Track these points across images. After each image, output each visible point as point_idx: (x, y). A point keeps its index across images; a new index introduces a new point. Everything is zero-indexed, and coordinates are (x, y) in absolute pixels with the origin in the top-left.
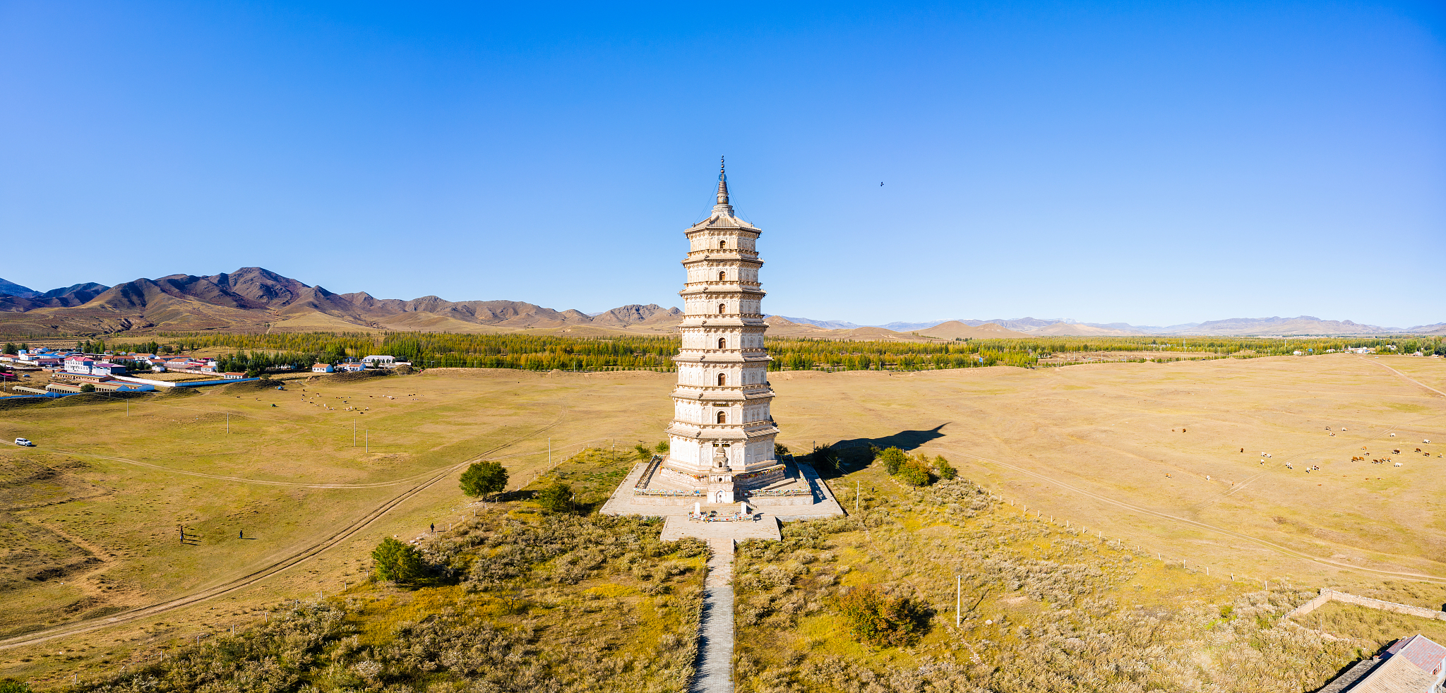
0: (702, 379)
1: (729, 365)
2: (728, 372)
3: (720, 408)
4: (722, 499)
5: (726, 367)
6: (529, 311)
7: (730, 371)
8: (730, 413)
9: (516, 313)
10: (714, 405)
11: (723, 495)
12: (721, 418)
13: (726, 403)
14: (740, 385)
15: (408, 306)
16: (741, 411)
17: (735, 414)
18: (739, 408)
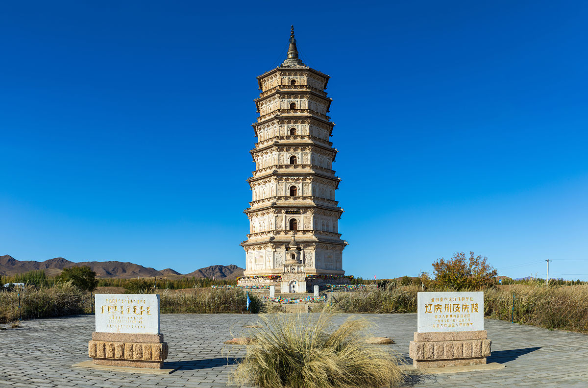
0: (275, 191)
1: (301, 178)
2: (299, 185)
3: (292, 215)
4: (295, 289)
5: (298, 180)
6: (135, 269)
7: (301, 184)
8: (301, 220)
9: (124, 271)
10: (287, 212)
11: (296, 286)
12: (293, 224)
13: (297, 210)
14: (310, 195)
15: (41, 266)
16: (312, 218)
17: (306, 221)
18: (309, 216)
